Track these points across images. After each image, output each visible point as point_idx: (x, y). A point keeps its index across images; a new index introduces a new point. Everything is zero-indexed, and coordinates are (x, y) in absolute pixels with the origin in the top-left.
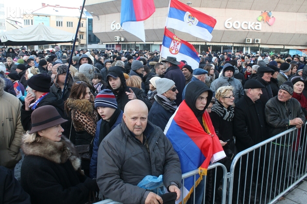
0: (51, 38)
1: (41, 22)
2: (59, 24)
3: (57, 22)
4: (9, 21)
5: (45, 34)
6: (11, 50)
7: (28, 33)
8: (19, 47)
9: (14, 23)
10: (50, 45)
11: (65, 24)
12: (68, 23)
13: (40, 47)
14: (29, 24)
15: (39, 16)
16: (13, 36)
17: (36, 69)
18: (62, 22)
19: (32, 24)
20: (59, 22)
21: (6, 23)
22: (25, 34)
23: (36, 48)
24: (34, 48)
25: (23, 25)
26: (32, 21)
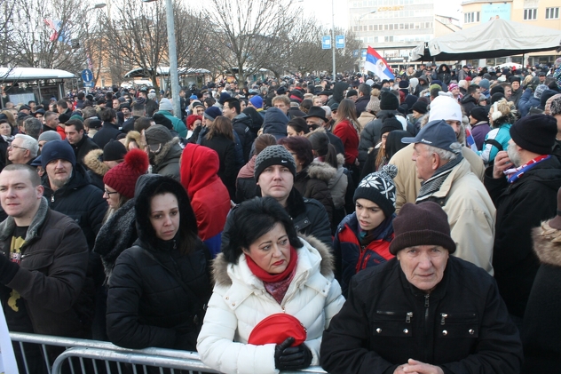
0: (515, 43)
1: (494, 15)
2: (529, 14)
3: (526, 11)
4: (440, 19)
5: (505, 36)
6: (444, 69)
7: (474, 37)
8: (452, 63)
9: (446, 21)
10: (508, 58)
11: (541, 13)
12: (547, 10)
13: (489, 61)
14: (473, 21)
15: (491, 3)
16: (449, 45)
17: (508, 103)
18: (535, 11)
19: (478, 20)
20: (530, 11)
21: (434, 22)
22: (469, 40)
23: (482, 63)
24: (478, 64)
25: (461, 23)
26: (478, 13)
